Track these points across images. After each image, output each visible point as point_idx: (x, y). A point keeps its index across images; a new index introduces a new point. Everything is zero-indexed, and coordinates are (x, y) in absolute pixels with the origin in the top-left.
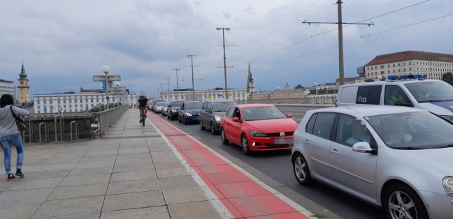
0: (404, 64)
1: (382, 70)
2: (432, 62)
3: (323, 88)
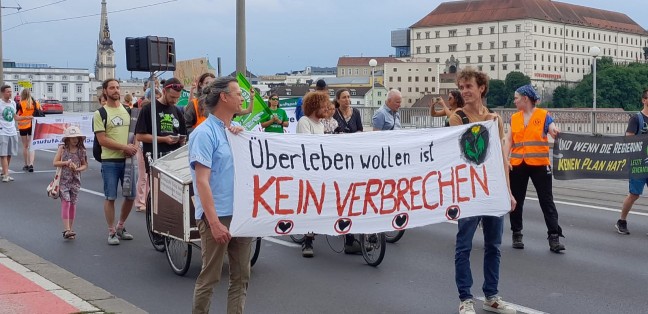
0: (505, 28)
1: (453, 41)
2: (570, 29)
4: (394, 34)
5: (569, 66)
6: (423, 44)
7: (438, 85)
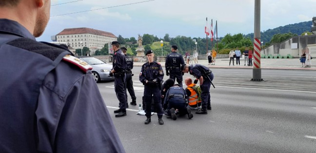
0: (82, 36)
1: (68, 39)
2: (98, 36)
4: (52, 37)
5: (99, 45)
6: (60, 39)
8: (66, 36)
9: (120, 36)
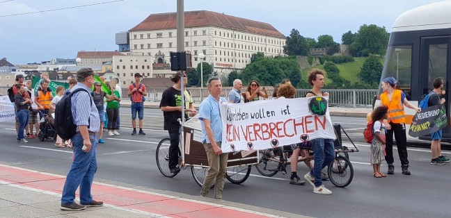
0: (195, 32)
1: (160, 41)
2: (237, 33)
3: (51, 69)
4: (117, 35)
5: (237, 58)
6: (139, 42)
7: (151, 71)
8: (154, 34)
9: (295, 33)
